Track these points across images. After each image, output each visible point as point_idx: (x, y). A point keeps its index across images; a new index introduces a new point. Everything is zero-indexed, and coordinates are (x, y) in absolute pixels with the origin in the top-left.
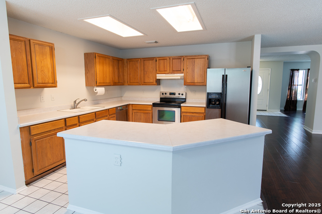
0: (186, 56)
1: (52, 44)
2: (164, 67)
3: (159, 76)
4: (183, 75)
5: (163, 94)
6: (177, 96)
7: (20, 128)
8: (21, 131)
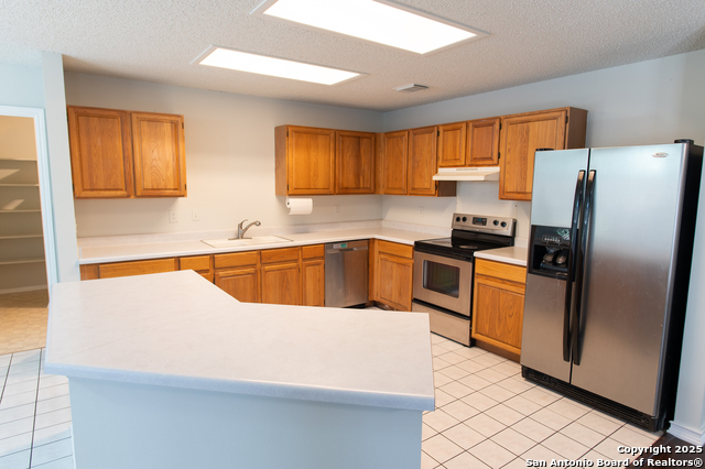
0: (507, 117)
1: (178, 116)
2: (455, 148)
3: (445, 174)
4: (497, 169)
5: (458, 219)
6: (489, 227)
7: (82, 266)
8: (82, 271)
